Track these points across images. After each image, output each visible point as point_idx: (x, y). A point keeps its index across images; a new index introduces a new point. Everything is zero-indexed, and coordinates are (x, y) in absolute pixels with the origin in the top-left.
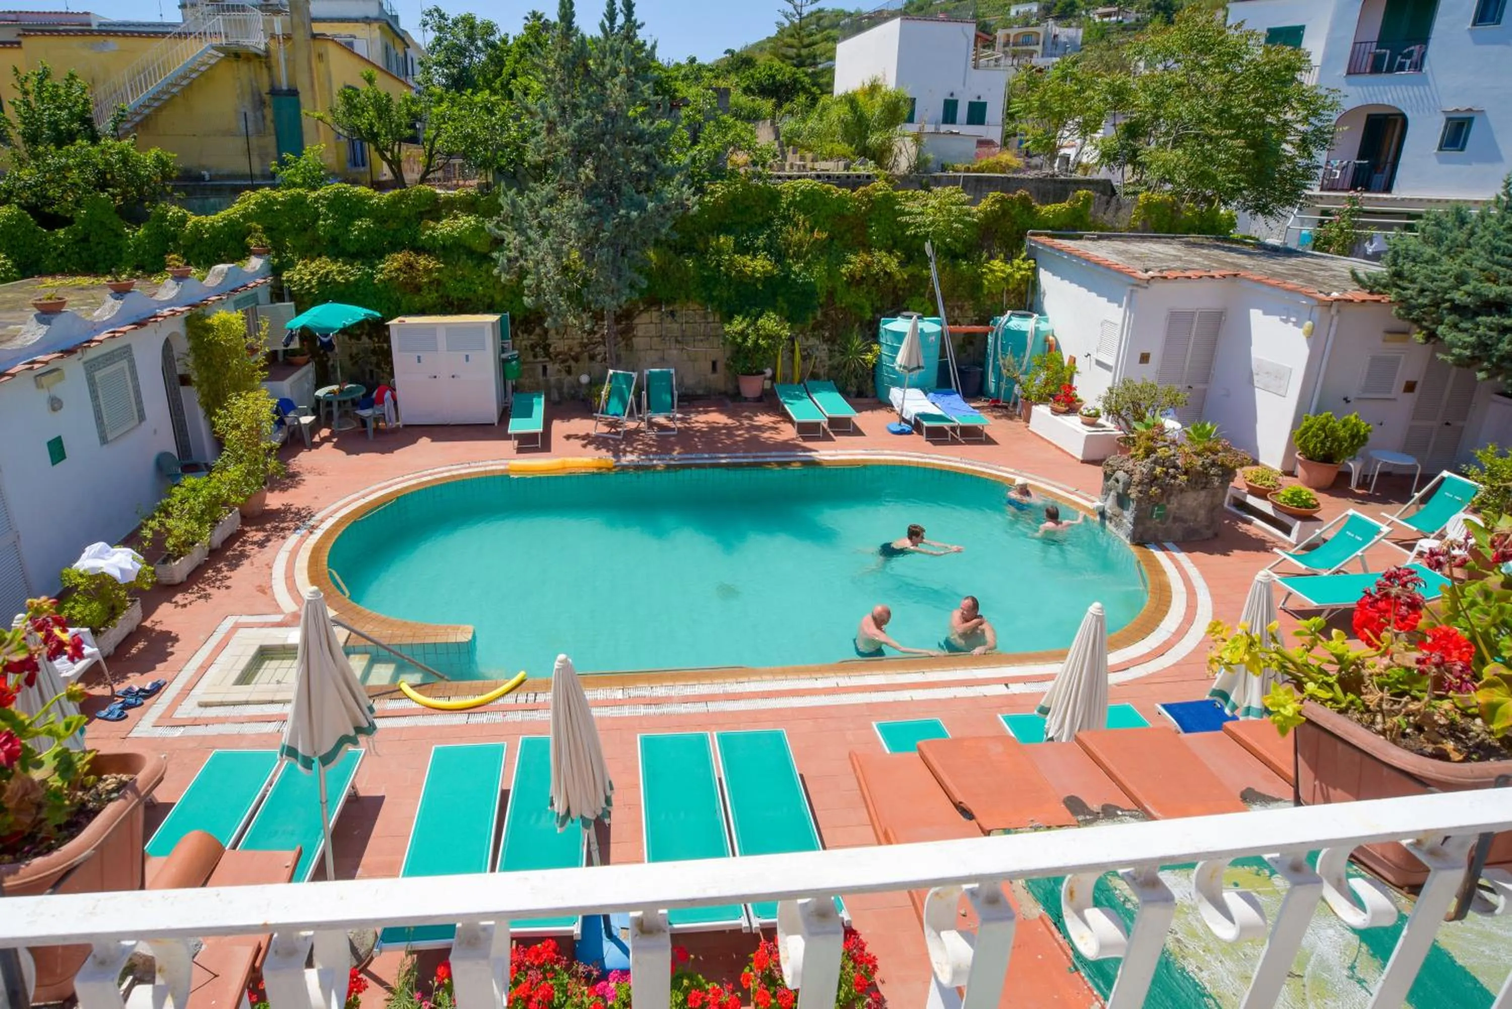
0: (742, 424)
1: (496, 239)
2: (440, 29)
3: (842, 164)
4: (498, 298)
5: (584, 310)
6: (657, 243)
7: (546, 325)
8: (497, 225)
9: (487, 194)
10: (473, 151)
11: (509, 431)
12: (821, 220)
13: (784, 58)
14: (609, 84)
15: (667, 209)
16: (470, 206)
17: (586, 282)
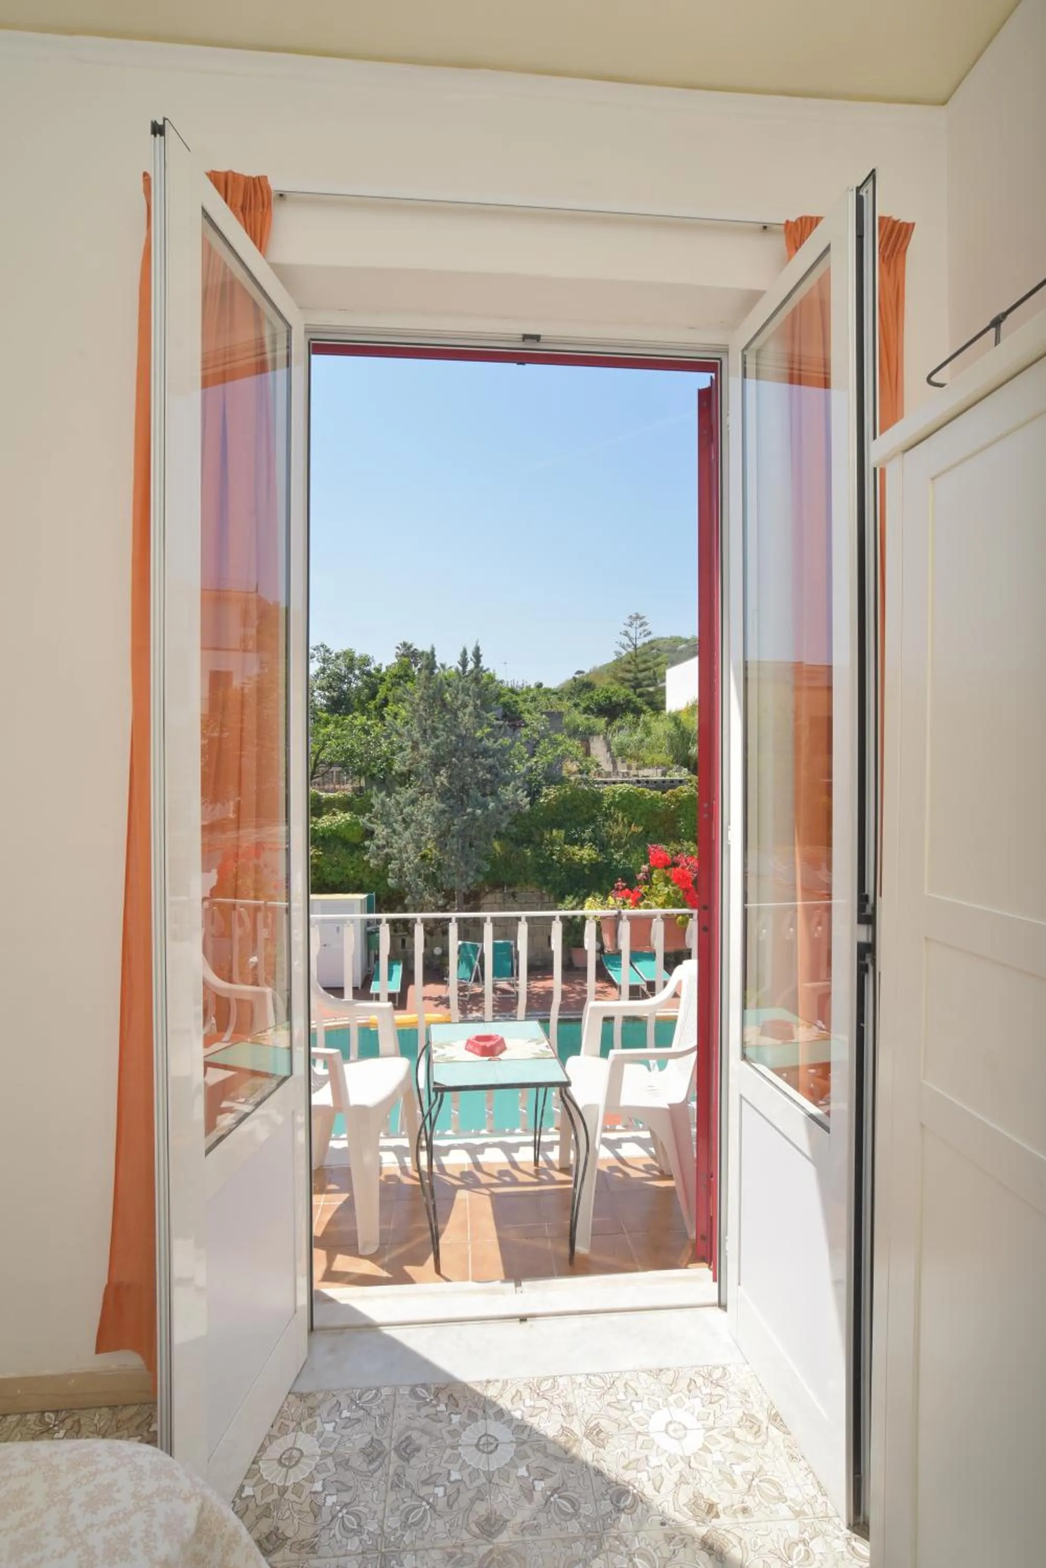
0: (574, 989)
1: (367, 830)
2: (325, 660)
3: (660, 771)
4: (366, 881)
5: (439, 891)
6: (499, 836)
7: (406, 901)
8: (369, 820)
9: (361, 796)
10: (351, 762)
11: (372, 991)
12: (637, 817)
13: (623, 681)
14: (460, 714)
15: (506, 808)
16: (346, 805)
17: (440, 866)
